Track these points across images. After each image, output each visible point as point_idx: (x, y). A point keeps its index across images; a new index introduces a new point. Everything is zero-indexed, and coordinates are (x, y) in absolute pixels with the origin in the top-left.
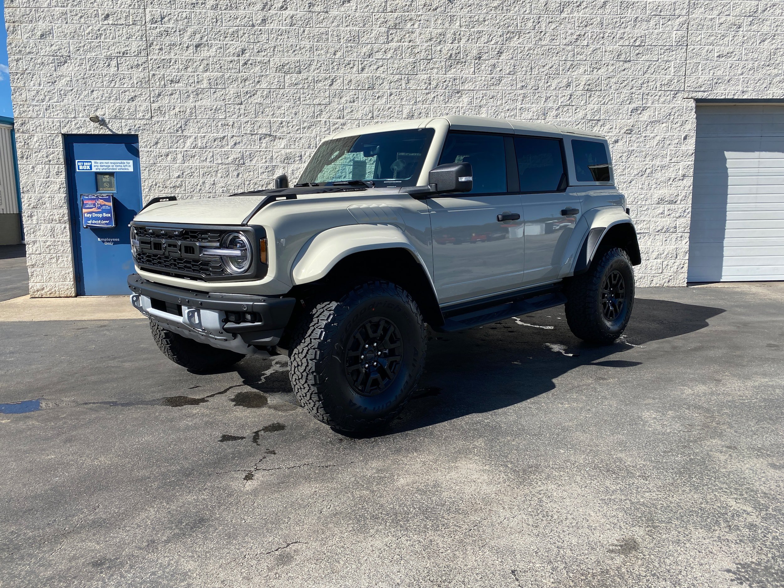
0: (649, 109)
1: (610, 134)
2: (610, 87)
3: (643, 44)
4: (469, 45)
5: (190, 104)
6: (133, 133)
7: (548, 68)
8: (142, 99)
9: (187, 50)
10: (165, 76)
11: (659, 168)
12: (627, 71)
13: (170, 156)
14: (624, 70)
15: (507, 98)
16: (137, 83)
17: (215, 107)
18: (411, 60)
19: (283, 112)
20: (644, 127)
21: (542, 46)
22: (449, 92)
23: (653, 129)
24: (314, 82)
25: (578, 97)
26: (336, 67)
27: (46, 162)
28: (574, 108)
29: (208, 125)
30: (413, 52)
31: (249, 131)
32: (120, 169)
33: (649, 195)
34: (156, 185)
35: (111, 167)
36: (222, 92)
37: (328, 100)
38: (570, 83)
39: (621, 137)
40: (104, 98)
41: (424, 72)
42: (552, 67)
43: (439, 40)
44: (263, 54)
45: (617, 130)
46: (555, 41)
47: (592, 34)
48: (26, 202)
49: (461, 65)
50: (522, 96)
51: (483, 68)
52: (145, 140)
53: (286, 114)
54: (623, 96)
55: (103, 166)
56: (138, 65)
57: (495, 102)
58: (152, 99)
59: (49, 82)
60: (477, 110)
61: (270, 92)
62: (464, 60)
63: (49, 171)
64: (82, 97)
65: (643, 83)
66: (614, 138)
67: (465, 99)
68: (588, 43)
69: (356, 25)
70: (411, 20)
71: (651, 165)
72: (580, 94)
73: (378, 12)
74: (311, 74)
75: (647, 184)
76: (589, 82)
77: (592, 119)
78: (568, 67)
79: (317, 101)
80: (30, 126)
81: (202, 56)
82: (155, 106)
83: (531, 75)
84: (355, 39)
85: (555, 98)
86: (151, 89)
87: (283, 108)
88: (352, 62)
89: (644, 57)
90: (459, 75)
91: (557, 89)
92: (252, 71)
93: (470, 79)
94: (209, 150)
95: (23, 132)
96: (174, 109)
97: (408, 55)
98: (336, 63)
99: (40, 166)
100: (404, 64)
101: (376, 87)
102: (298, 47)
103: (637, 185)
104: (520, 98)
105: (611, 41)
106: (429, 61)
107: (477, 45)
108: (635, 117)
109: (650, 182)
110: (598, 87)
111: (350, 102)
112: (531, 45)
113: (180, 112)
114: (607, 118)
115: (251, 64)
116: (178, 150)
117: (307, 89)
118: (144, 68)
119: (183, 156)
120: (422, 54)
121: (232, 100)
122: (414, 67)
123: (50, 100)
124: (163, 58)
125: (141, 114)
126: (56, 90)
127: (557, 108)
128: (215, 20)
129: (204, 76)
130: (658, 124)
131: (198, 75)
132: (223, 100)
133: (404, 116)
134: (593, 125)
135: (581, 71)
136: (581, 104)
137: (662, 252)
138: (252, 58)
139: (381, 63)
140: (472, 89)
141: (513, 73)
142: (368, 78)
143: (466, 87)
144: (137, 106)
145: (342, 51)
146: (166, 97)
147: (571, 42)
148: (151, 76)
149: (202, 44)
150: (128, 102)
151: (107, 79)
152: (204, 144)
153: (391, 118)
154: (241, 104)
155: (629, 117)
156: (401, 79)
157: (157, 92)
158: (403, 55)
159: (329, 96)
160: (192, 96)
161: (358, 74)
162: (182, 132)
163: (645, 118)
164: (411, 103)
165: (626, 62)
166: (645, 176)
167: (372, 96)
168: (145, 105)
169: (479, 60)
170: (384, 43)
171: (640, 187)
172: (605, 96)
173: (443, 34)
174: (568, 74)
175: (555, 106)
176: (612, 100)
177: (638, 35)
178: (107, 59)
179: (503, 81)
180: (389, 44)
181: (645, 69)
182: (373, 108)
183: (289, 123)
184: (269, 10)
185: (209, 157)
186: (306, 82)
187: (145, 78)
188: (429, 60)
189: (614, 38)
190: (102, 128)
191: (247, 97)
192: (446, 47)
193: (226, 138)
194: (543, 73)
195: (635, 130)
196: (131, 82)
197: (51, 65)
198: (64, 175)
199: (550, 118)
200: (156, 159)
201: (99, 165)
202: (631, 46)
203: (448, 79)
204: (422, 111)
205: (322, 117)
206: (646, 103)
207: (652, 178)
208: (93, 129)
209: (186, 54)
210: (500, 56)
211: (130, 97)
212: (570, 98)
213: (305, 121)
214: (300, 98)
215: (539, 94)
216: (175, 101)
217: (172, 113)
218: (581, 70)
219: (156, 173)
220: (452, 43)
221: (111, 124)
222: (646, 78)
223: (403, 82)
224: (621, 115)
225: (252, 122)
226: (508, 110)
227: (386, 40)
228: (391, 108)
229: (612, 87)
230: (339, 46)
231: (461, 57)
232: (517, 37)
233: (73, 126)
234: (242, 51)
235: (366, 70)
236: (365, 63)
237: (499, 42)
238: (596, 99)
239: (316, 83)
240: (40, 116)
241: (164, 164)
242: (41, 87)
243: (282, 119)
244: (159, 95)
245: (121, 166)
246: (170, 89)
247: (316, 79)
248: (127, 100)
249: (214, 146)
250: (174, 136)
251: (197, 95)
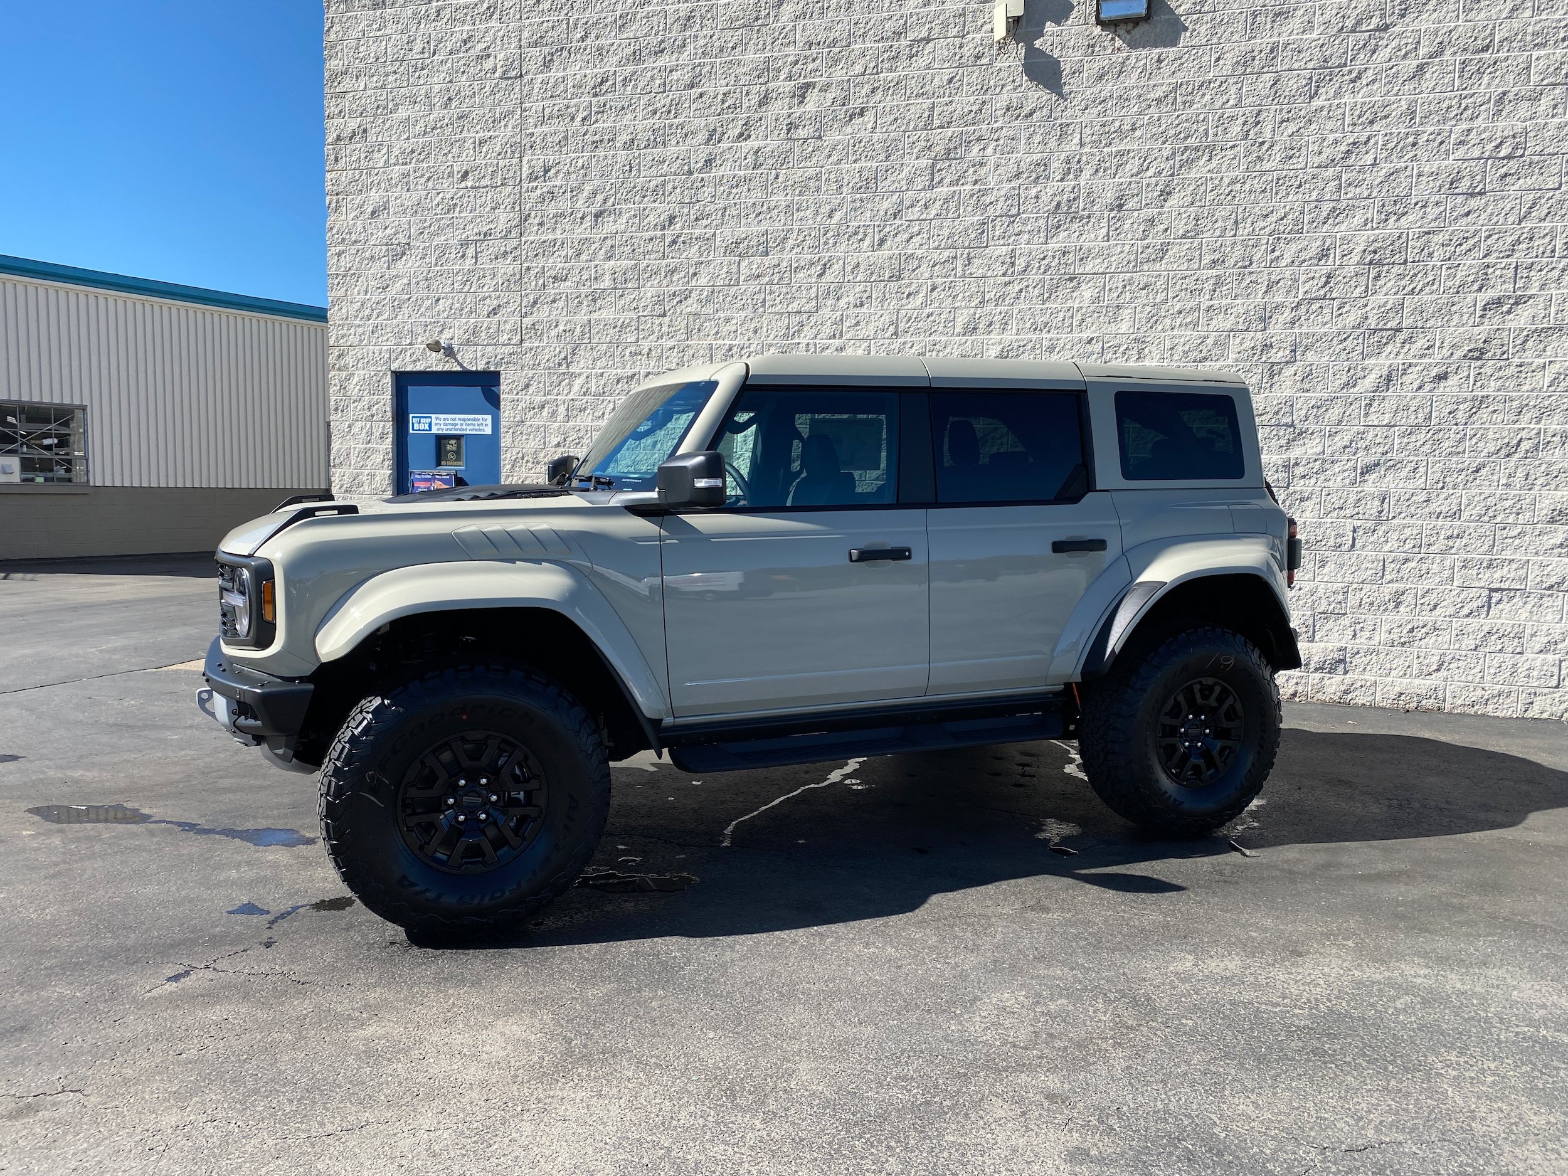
0: (1531, 301)
1: (1426, 360)
2: (1430, 255)
3: (1520, 152)
4: (1097, 182)
5: (581, 317)
6: (492, 369)
7: (1274, 219)
8: (509, 310)
9: (582, 223)
10: (546, 269)
11: (1557, 439)
12: (1475, 215)
13: (546, 409)
14: (1468, 214)
15: (1178, 287)
16: (503, 284)
17: (621, 321)
18: (976, 219)
19: (734, 328)
20: (1518, 342)
21: (1263, 173)
22: (1052, 279)
23: (1541, 346)
24: (791, 270)
25: (1347, 279)
26: (831, 241)
27: (367, 417)
28: (1336, 303)
29: (608, 354)
30: (981, 202)
31: (674, 364)
32: (472, 430)
33: (1527, 501)
34: (523, 458)
35: (459, 427)
36: (633, 296)
37: (814, 303)
38: (1328, 249)
39: (1454, 367)
40: (453, 311)
41: (1001, 242)
42: (1285, 216)
43: (1034, 176)
44: (705, 222)
45: (1445, 350)
46: (1295, 160)
47: (1386, 138)
48: (337, 481)
49: (1081, 224)
50: (1212, 282)
51: (1126, 227)
52: (510, 381)
53: (739, 332)
54: (1464, 273)
55: (447, 425)
56: (505, 254)
57: (1150, 297)
58: (524, 310)
59: (379, 288)
60: (1110, 314)
61: (713, 292)
62: (1086, 213)
63: (370, 433)
64: (423, 309)
65: (1518, 242)
66: (1436, 370)
67: (1087, 293)
68: (1376, 159)
69: (872, 158)
70: (979, 139)
71: (1535, 432)
72: (1353, 274)
73: (915, 129)
74: (786, 256)
75: (1520, 474)
76: (1376, 244)
77: (1380, 326)
78: (1325, 214)
79: (794, 307)
80: (349, 360)
81: (605, 231)
82: (528, 321)
83: (1235, 235)
84: (870, 184)
85: (1290, 283)
86: (523, 293)
87: (734, 321)
88: (861, 230)
89: (1521, 181)
90: (1073, 243)
91: (1297, 263)
92: (685, 254)
93: (1097, 250)
94: (609, 398)
95: (339, 370)
96: (556, 326)
97: (970, 209)
98: (832, 234)
99: (359, 424)
100: (962, 227)
101: (906, 274)
102: (765, 207)
103: (1495, 477)
104: (1208, 286)
105: (1434, 152)
106: (1012, 219)
107: (1116, 180)
108: (1493, 321)
109: (1531, 472)
110: (1397, 256)
111: (855, 306)
112: (1237, 173)
113: (565, 331)
114: (1420, 324)
115: (684, 242)
116: (559, 397)
117: (777, 284)
118: (515, 257)
119: (567, 409)
120: (999, 207)
121: (649, 309)
122: (983, 232)
123: (378, 316)
124: (543, 238)
125: (505, 337)
126: (387, 300)
127: (1293, 305)
128: (627, 168)
129: (606, 267)
130: (1555, 335)
131: (597, 266)
132: (635, 309)
133: (957, 331)
134: (1384, 340)
135: (1355, 223)
136: (1352, 296)
137: (1558, 638)
138: (685, 231)
139: (916, 229)
140: (1101, 271)
141: (1193, 234)
142: (891, 258)
143: (1088, 267)
144: (501, 323)
145: (845, 208)
146: (545, 306)
147: (1333, 161)
148: (523, 271)
149: (605, 211)
150: (488, 316)
151: (460, 278)
152: (601, 388)
153: (931, 334)
154: (664, 315)
155: (1477, 320)
156: (956, 257)
157: (531, 298)
158: (961, 211)
159: (817, 296)
160: (585, 303)
161: (873, 251)
162: (568, 367)
163: (1522, 322)
164: (973, 304)
165: (1472, 195)
166: (1517, 455)
167: (896, 293)
168: (512, 320)
169: (1119, 211)
170: (924, 189)
171: (1503, 481)
172: (1415, 275)
173: (1045, 164)
174: (1324, 230)
175: (1291, 301)
176: (1433, 284)
177: (1506, 133)
178: (462, 245)
179: (1170, 253)
180: (935, 190)
181: (1523, 210)
182: (897, 315)
183: (742, 348)
184: (719, 142)
185: (608, 411)
186: (776, 271)
187: (515, 274)
188: (1012, 216)
189: (1442, 143)
190: (447, 361)
191: (675, 302)
192: (1049, 190)
193: (637, 377)
194: (1262, 232)
195: (1494, 349)
196: (494, 283)
197: (383, 259)
198: (391, 439)
199: (1277, 327)
200: (525, 414)
201: (442, 422)
202: (1488, 159)
203: (1050, 254)
204: (995, 318)
205: (802, 335)
206: (1525, 288)
207: (1537, 462)
208: (434, 363)
209: (580, 230)
210: (1165, 200)
211: (491, 308)
212: (1327, 283)
213: (771, 345)
214: (764, 300)
215: (1253, 277)
216: (558, 312)
217: (553, 333)
218: (1358, 219)
219: (525, 437)
220: (1062, 180)
221: (461, 354)
222: (1526, 230)
223: (959, 263)
224: (1456, 317)
225: (681, 348)
226: (1180, 312)
227: (927, 183)
228: (932, 314)
229: (1436, 254)
230: (839, 201)
231: (1081, 207)
232: (1206, 157)
233: (408, 359)
234: (670, 220)
235: (889, 242)
236: (887, 229)
237: (1165, 172)
238: (1392, 282)
239: (795, 271)
240: (364, 343)
241: (537, 422)
242: (368, 297)
243: (731, 342)
244: (535, 303)
245: (474, 425)
246: (551, 291)
247: (794, 265)
248: (486, 313)
249: (617, 392)
250: (554, 373)
251: (594, 300)
